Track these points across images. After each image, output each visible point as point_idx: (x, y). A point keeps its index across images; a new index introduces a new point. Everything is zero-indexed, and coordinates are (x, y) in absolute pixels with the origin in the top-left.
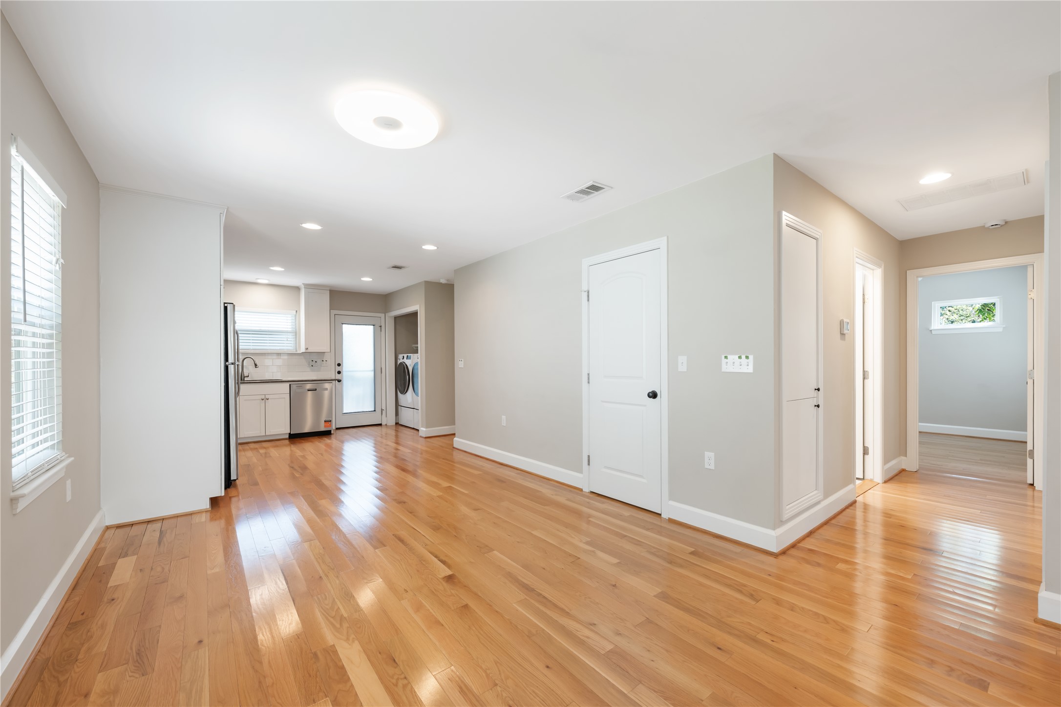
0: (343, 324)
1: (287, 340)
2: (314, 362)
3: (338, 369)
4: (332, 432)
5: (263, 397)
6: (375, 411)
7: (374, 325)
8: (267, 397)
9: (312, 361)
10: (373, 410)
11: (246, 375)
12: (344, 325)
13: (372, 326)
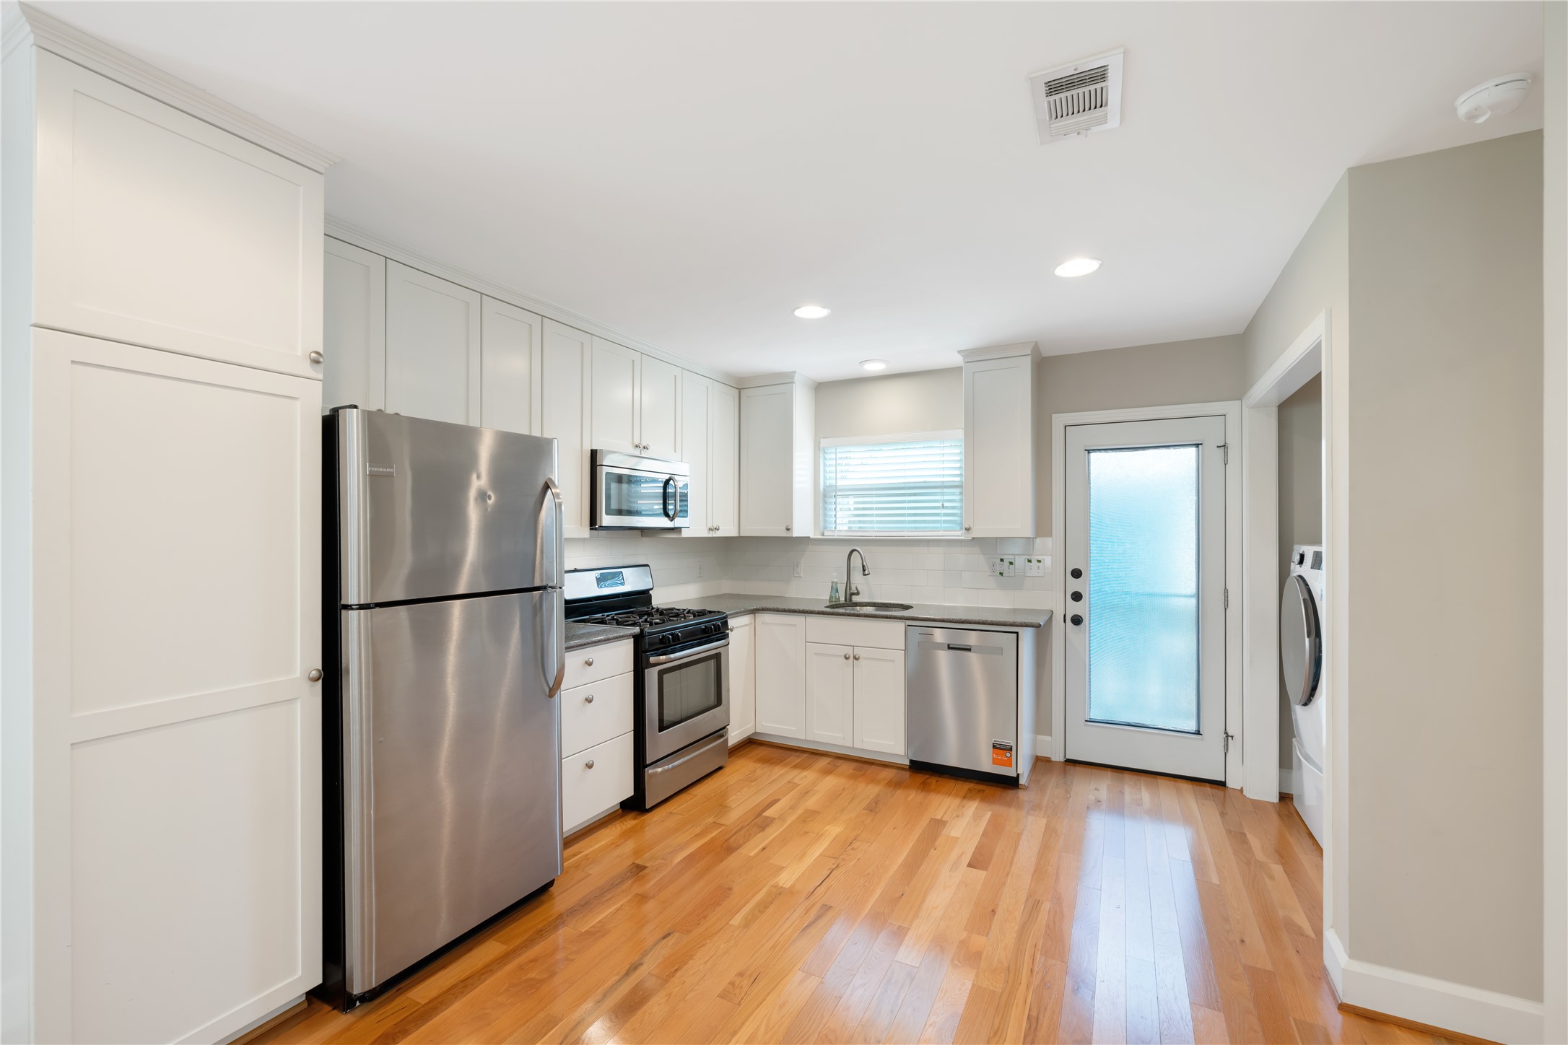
0: (1089, 451)
1: (943, 507)
2: (1006, 563)
3: (1074, 585)
4: (1022, 781)
5: (849, 651)
6: (1198, 733)
7: (1197, 445)
8: (858, 651)
9: (1002, 560)
10: (1193, 728)
11: (854, 590)
12: (1093, 455)
13: (1194, 450)
